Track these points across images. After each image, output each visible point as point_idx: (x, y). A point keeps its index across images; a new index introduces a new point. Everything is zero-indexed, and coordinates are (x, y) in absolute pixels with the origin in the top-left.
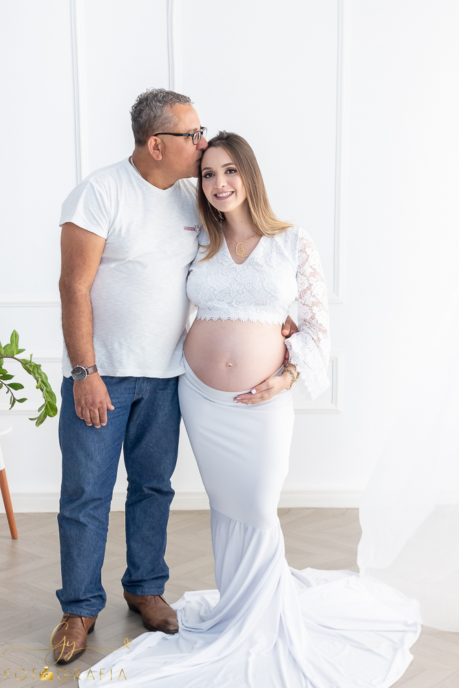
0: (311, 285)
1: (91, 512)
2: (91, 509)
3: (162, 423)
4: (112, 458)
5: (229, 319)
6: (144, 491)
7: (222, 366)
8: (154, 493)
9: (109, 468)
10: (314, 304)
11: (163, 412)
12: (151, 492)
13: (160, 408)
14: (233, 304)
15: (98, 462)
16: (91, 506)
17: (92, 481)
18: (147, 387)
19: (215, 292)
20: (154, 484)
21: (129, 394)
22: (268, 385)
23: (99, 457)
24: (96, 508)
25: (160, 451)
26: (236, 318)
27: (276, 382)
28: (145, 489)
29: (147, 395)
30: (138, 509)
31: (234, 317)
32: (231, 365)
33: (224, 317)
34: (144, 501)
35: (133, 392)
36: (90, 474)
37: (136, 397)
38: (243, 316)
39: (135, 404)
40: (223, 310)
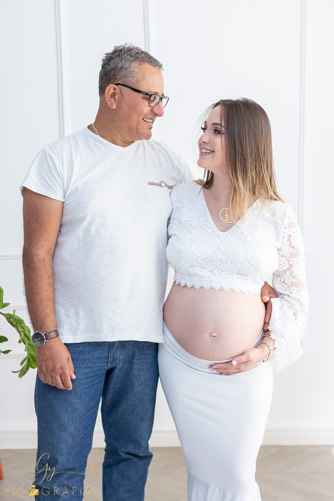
0: (291, 266)
1: (66, 482)
2: (65, 479)
3: (138, 392)
4: (87, 427)
5: (212, 288)
6: (121, 456)
7: (206, 336)
8: (131, 457)
9: (83, 438)
10: (293, 284)
11: (139, 381)
12: (128, 456)
13: (136, 378)
14: (214, 272)
15: (71, 433)
16: (65, 476)
17: (65, 451)
18: (120, 355)
19: (198, 260)
20: (131, 449)
21: (102, 363)
22: (248, 358)
23: (72, 428)
24: (70, 477)
25: (136, 418)
26: (219, 287)
27: (255, 354)
28: (121, 454)
29: (121, 364)
30: (115, 471)
31: (217, 286)
32: (215, 335)
33: (207, 286)
34: (121, 464)
35: (107, 361)
36: (63, 445)
37: (109, 366)
38: (226, 286)
39: (109, 372)
40: (205, 278)
